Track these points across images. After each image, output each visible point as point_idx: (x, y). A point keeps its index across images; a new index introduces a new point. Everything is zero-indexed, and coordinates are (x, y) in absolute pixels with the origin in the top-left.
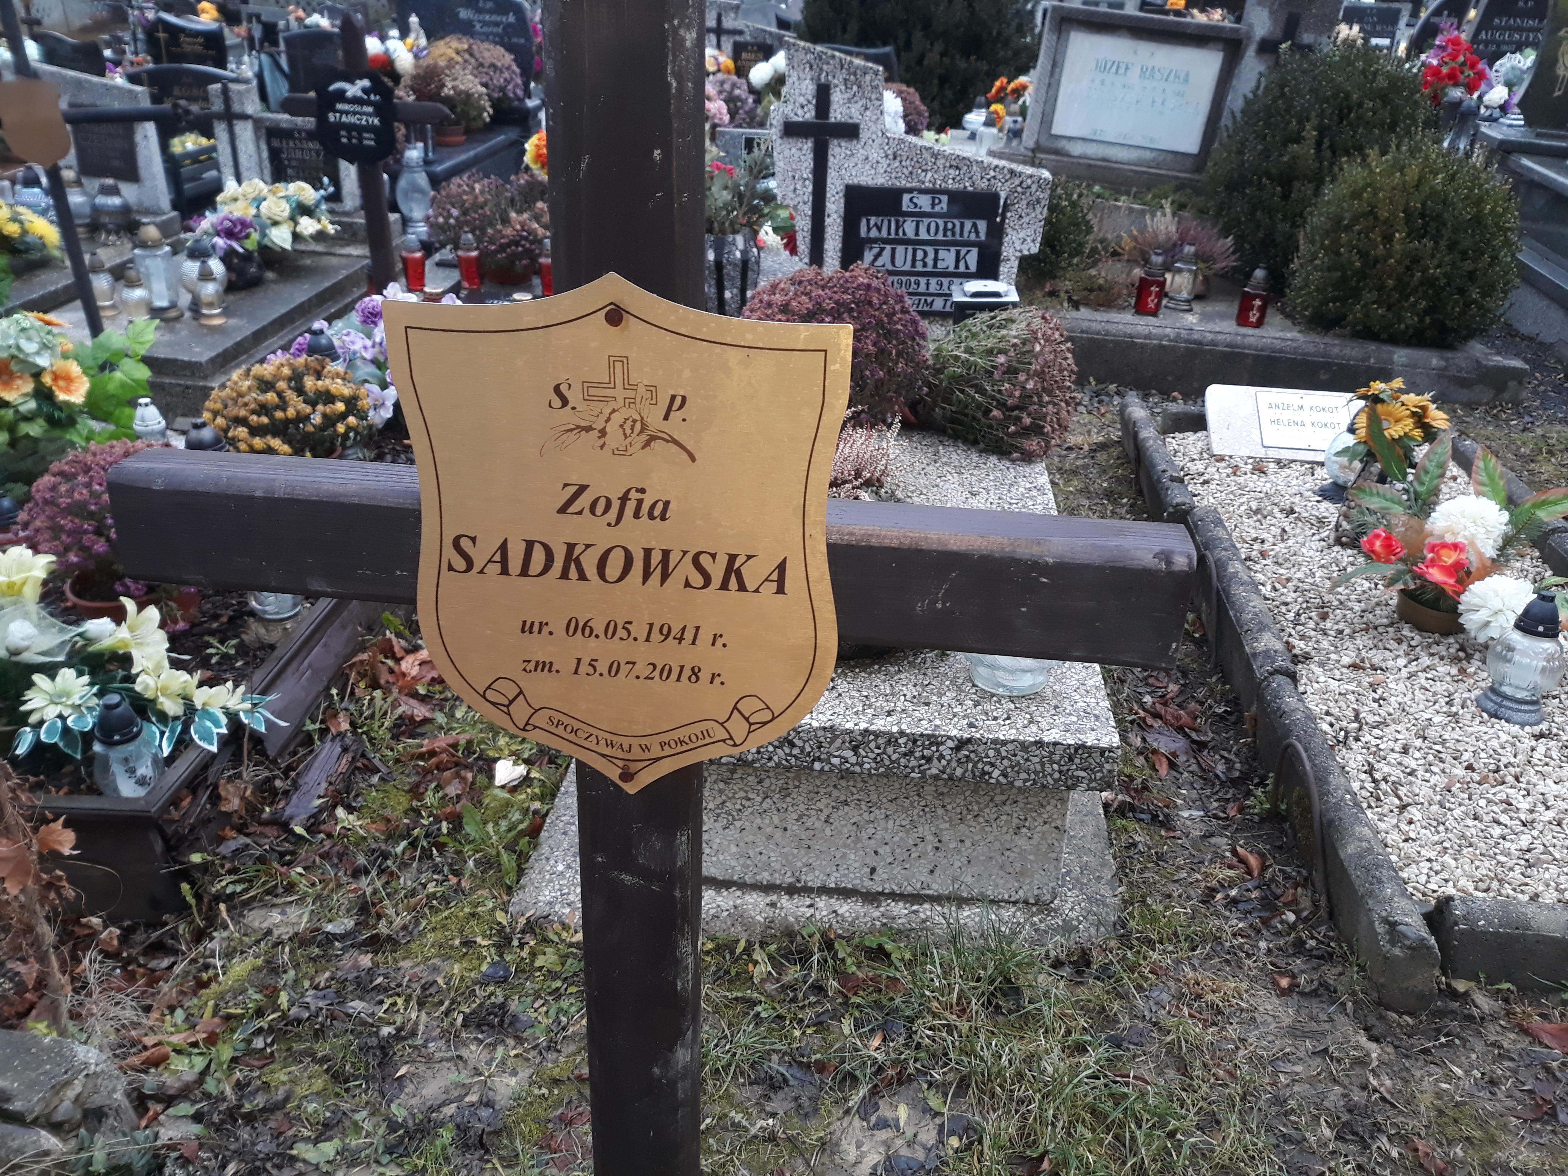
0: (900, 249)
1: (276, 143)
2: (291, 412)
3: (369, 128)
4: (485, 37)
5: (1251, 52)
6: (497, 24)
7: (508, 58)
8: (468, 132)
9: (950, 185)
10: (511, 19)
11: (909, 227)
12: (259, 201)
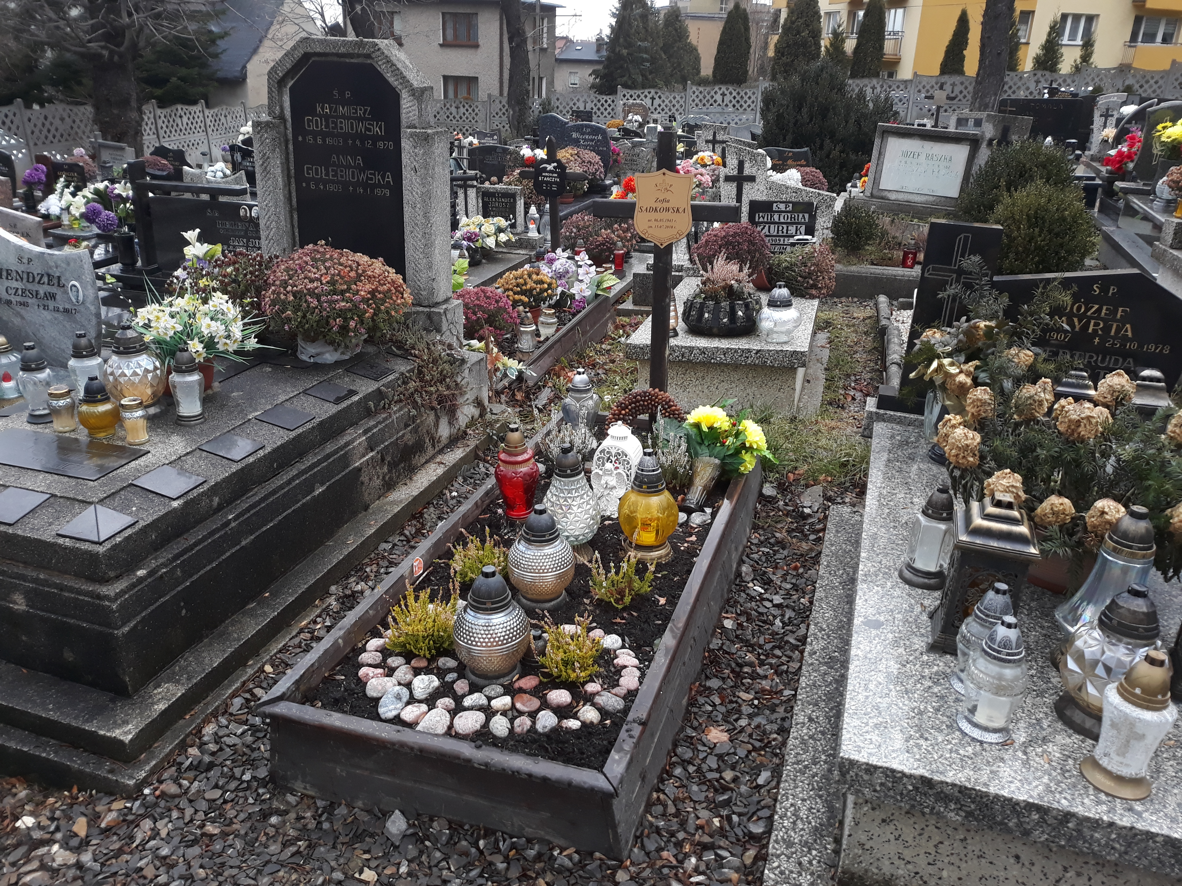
0: (772, 226)
1: (486, 199)
2: (528, 286)
3: (555, 183)
4: (585, 147)
5: (984, 145)
6: (592, 140)
7: (598, 158)
8: (575, 197)
9: (793, 199)
10: (600, 137)
11: (776, 217)
12: (480, 226)
